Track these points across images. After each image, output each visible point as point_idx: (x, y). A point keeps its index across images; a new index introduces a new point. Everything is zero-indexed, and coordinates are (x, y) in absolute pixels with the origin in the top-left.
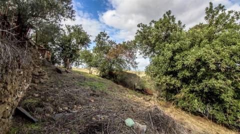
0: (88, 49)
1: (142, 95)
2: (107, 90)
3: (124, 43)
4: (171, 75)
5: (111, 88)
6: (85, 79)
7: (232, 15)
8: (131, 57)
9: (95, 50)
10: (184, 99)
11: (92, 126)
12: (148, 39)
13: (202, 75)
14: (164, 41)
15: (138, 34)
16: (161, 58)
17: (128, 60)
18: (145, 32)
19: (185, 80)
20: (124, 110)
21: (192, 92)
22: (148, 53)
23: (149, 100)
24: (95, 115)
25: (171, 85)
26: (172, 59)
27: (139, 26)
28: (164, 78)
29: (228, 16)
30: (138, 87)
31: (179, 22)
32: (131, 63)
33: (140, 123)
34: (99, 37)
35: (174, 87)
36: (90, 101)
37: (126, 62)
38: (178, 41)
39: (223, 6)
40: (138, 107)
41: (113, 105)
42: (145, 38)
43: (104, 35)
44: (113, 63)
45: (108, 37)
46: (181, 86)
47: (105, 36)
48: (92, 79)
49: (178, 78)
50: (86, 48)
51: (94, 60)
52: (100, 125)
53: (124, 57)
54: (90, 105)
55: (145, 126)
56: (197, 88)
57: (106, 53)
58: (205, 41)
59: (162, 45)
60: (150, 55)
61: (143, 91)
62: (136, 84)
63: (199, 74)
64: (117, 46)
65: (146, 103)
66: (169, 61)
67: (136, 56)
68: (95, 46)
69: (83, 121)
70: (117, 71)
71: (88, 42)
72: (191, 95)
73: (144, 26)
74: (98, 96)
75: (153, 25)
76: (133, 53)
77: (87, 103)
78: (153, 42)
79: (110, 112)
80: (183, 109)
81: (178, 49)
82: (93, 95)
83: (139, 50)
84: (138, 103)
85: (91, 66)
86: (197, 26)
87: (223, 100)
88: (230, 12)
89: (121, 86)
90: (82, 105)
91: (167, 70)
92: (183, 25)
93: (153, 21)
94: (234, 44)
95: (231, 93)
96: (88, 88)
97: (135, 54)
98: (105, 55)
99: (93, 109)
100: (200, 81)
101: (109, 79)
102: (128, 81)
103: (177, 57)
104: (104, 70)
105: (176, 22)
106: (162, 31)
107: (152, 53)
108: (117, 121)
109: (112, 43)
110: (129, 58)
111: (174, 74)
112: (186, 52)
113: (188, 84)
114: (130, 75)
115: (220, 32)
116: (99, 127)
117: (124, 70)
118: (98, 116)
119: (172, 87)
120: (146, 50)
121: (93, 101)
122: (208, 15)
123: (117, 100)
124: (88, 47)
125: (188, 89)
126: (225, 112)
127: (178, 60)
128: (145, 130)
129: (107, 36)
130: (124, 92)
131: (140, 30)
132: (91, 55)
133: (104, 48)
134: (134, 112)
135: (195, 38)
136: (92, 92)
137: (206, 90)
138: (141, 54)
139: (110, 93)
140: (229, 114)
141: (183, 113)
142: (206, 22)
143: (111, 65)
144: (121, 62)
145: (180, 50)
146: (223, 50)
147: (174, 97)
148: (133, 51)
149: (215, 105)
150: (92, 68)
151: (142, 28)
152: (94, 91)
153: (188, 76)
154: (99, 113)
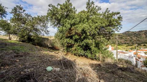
0: (4, 19)
1: (53, 50)
2: (28, 51)
3: (38, 16)
4: (70, 38)
5: (31, 49)
6: (6, 45)
7: (97, 8)
8: (44, 27)
9: (13, 20)
10: (75, 50)
11: (22, 78)
12: (56, 16)
13: (84, 38)
14: (66, 18)
15: (49, 12)
16: (64, 28)
17: (42, 29)
18: (54, 11)
19: (76, 41)
20: (44, 62)
21: (79, 46)
22: (56, 25)
23: (58, 53)
24: (23, 70)
25: (69, 43)
26: (70, 29)
27: (49, 6)
28: (66, 40)
29: (96, 8)
30: (50, 46)
31: (74, 7)
32: (45, 31)
33: (55, 67)
34: (15, 9)
35: (71, 44)
36: (16, 61)
37: (41, 30)
38: (73, 19)
39: (94, 3)
40: (52, 58)
41: (35, 60)
42: (54, 15)
43: (20, 8)
44: (31, 31)
45: (24, 11)
46: (74, 44)
47: (21, 10)
48: (14, 44)
49: (73, 39)
50: (2, 18)
51: (12, 29)
52: (29, 76)
53: (39, 27)
54: (17, 64)
55: (59, 68)
56: (81, 44)
57: (23, 23)
58: (86, 20)
59: (65, 20)
60: (57, 26)
61: (53, 48)
62: (49, 44)
63: (82, 37)
64: (33, 18)
65: (56, 55)
66: (69, 30)
67: (48, 26)
68: (12, 17)
69: (13, 76)
70: (34, 37)
71: (4, 13)
72: (78, 48)
73: (53, 7)
74: (22, 56)
75: (59, 7)
76: (46, 24)
77: (13, 63)
78: (59, 18)
79: (34, 65)
80: (75, 55)
81: (73, 24)
82: (17, 56)
83: (50, 23)
84: (51, 56)
85: (9, 33)
86: (82, 11)
87: (91, 48)
88: (96, 6)
89: (38, 47)
90: (8, 65)
91: (67, 35)
92: (76, 9)
93: (59, 4)
94: (97, 23)
95: (94, 45)
96: (11, 51)
97: (47, 25)
98: (23, 25)
99: (20, 66)
100: (83, 40)
101: (28, 43)
102: (43, 43)
103: (73, 28)
104: (23, 37)
105: (73, 7)
106: (65, 11)
107: (59, 25)
108: (40, 70)
109: (28, 16)
110: (43, 27)
111: (71, 37)
112: (77, 26)
113: (77, 42)
114: (44, 39)
115: (92, 16)
116: (28, 77)
117: (39, 36)
118: (25, 70)
119: (70, 45)
120: (54, 23)
121: (18, 61)
122: (88, 6)
123: (37, 56)
124: (4, 18)
125: (77, 45)
126: (91, 53)
127: (73, 30)
128: (59, 70)
129: (23, 9)
130: (42, 51)
131: (50, 9)
132: (8, 24)
133: (21, 19)
134: (51, 62)
135: (81, 18)
136: (15, 54)
137: (85, 44)
138: (51, 25)
139: (31, 52)
140: (93, 54)
141: (75, 56)
142: (86, 10)
143: (29, 32)
144: (36, 30)
145: (74, 24)
146: (92, 26)
147: (71, 49)
148: (45, 23)
149: (88, 51)
150: (11, 36)
151: (52, 8)
152: (17, 53)
153: (77, 38)
154: (25, 68)
